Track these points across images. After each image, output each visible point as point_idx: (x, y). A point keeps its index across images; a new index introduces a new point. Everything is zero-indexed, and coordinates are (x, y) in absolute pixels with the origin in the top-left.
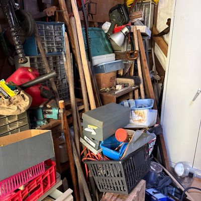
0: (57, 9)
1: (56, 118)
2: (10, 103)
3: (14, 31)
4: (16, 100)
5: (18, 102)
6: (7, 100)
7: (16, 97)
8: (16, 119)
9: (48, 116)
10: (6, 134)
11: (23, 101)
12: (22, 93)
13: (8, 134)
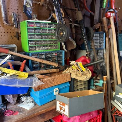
0: (101, 25)
1: (101, 86)
2: (83, 74)
3: (85, 38)
4: (86, 73)
5: (86, 74)
6: (82, 72)
7: (86, 71)
8: (83, 83)
9: (96, 84)
10: (77, 90)
11: (89, 74)
12: (88, 69)
13: (78, 91)
